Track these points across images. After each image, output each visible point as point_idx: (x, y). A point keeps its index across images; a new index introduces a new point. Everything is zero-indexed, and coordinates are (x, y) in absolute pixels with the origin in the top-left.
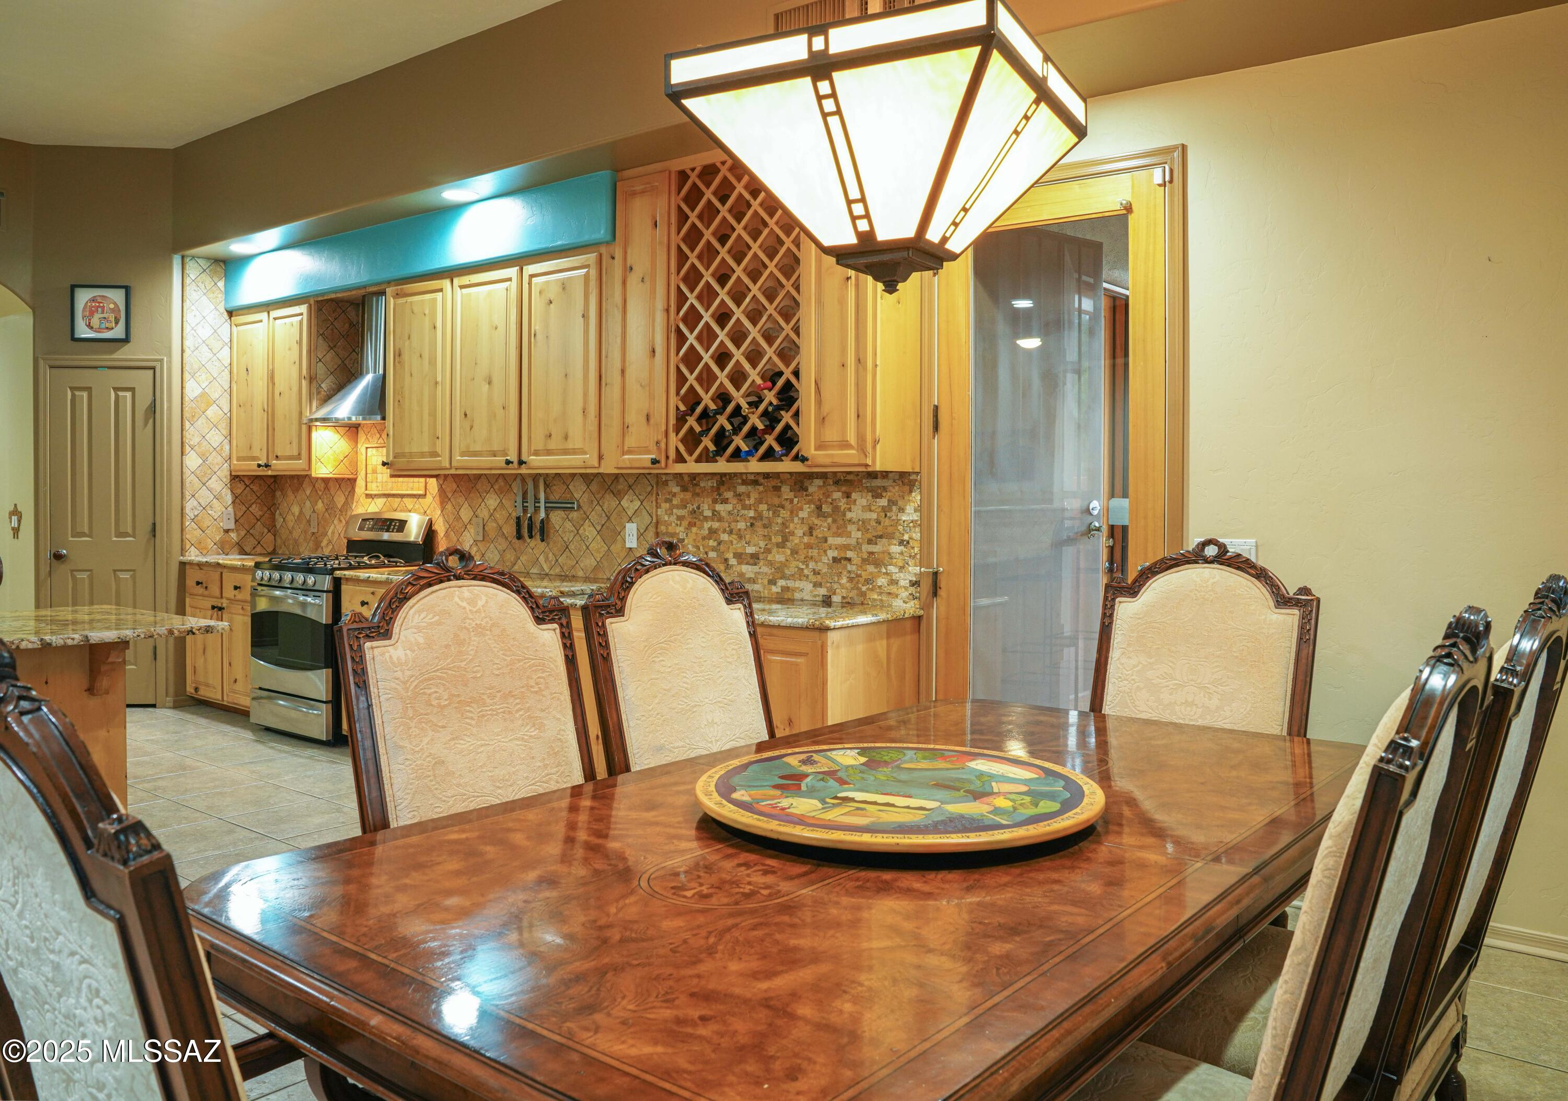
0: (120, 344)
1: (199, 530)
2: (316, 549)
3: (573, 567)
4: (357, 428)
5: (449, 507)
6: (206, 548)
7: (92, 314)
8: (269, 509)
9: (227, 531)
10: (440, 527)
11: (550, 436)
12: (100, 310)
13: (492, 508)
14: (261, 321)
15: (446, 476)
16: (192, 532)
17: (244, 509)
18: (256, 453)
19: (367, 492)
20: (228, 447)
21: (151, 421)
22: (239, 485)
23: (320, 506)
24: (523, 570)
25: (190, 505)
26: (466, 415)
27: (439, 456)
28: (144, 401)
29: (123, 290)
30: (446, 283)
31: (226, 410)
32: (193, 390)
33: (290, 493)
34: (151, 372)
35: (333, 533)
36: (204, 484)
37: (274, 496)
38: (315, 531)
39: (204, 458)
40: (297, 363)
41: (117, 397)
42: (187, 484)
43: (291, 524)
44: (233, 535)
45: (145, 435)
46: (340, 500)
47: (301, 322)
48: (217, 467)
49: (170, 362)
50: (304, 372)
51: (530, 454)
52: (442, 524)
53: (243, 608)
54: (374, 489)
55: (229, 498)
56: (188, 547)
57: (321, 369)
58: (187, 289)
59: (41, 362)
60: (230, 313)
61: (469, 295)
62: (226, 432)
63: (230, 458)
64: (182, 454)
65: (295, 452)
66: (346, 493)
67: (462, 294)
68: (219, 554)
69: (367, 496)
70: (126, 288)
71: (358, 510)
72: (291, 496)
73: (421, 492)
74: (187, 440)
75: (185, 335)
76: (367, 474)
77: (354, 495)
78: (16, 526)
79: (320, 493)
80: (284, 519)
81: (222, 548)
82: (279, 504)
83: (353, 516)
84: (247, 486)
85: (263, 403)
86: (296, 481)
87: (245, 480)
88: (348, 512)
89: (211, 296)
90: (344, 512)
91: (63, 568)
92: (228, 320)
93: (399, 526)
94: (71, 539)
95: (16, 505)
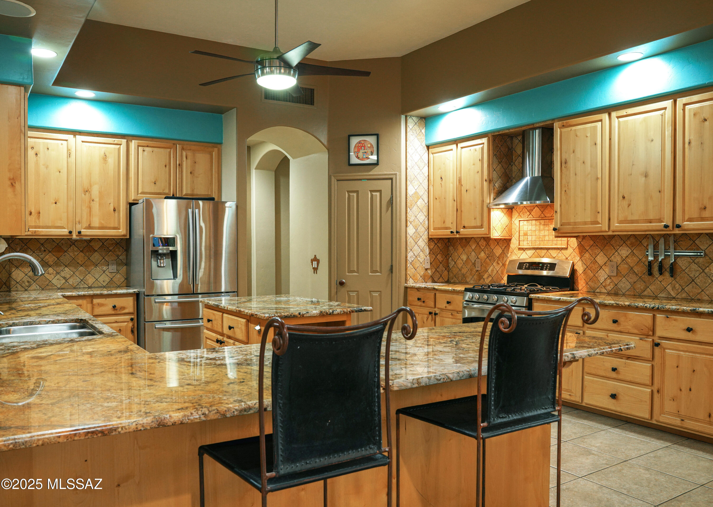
0: (374, 166)
1: (414, 269)
2: (480, 280)
3: (699, 294)
4: (512, 209)
5: (587, 255)
6: (417, 279)
7: (359, 151)
8: (446, 257)
9: (426, 269)
10: (580, 268)
11: (705, 208)
12: (363, 148)
13: (624, 256)
14: (452, 150)
15: (584, 237)
16: (411, 271)
17: (434, 257)
18: (448, 224)
19: (520, 247)
20: (427, 222)
21: (390, 209)
22: (432, 244)
23: (482, 254)
24: (652, 294)
25: (410, 255)
26: (624, 197)
27: (599, 223)
28: (386, 198)
29: (376, 136)
30: (605, 117)
31: (426, 201)
32: (411, 191)
33: (459, 248)
34: (390, 181)
35: (492, 271)
36: (416, 243)
37: (448, 250)
38: (479, 269)
39: (416, 228)
40: (480, 172)
41: (372, 196)
42: (408, 243)
43: (460, 266)
44: (429, 272)
45: (387, 216)
46: (498, 251)
47: (482, 149)
48: (422, 233)
49: (400, 175)
50: (485, 176)
51: (684, 221)
52: (581, 265)
53: (452, 314)
54: (524, 245)
55: (427, 251)
56: (408, 278)
57: (495, 175)
58: (408, 134)
59: (333, 178)
60: (428, 147)
61: (627, 121)
62: (426, 214)
63: (428, 228)
64: (406, 226)
65: (479, 224)
66: (503, 248)
67: (619, 122)
68: (423, 282)
69: (520, 249)
70: (377, 135)
71: (514, 257)
72: (460, 250)
73: (565, 247)
74: (408, 219)
75: (407, 159)
76: (519, 236)
77: (509, 248)
78: (316, 267)
79: (483, 248)
80: (455, 262)
81: (424, 279)
82: (452, 254)
83: (511, 261)
84: (436, 244)
85: (453, 196)
86: (464, 241)
87: (435, 241)
88: (505, 259)
89: (419, 137)
90: (501, 259)
91: (343, 290)
92: (427, 151)
93: (550, 267)
94: (347, 274)
95: (315, 256)
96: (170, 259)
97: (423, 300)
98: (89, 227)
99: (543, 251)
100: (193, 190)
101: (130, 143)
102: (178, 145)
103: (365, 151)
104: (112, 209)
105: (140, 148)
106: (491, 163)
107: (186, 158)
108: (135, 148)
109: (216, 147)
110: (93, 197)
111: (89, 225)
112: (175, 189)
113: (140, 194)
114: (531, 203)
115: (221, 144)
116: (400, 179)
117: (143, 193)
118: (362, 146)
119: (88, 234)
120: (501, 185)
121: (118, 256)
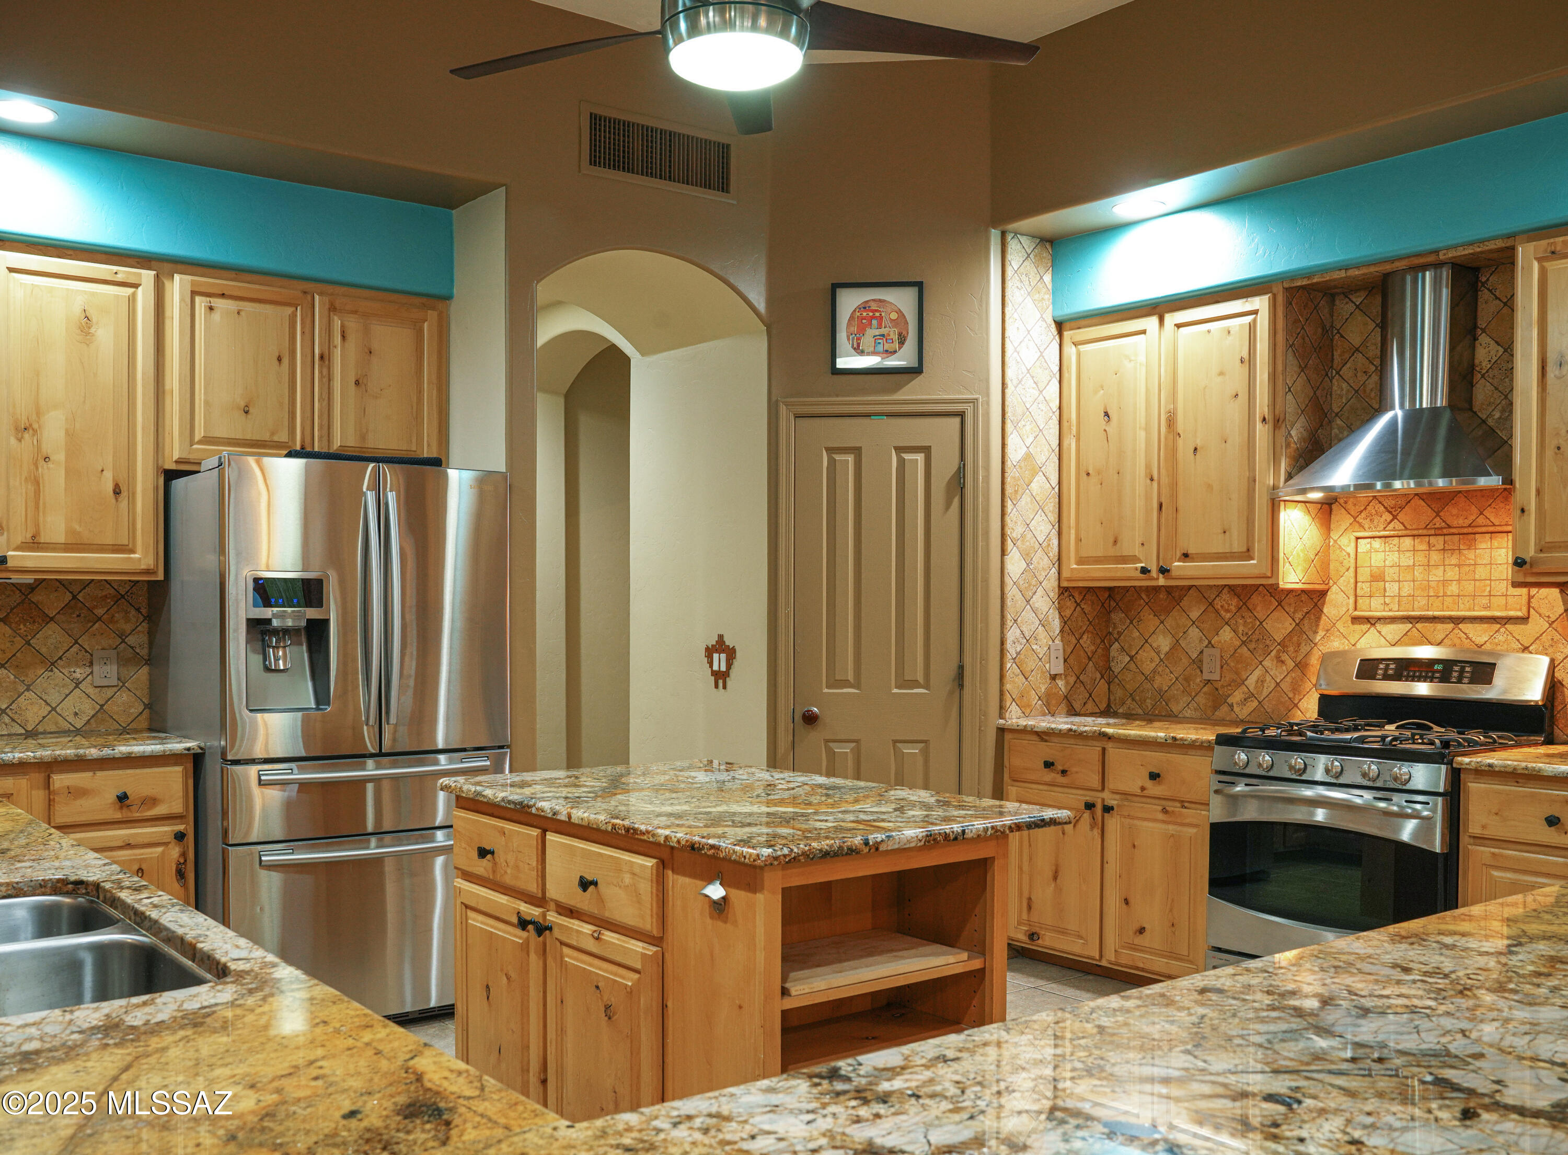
0: (908, 377)
1: (1021, 677)
2: (1216, 708)
4: (1336, 504)
6: (1029, 706)
7: (862, 330)
8: (1103, 641)
9: (1054, 677)
12: (874, 322)
14: (1144, 332)
16: (1014, 682)
17: (1074, 641)
18: (1131, 546)
19: (1357, 613)
20: (1055, 542)
21: (956, 501)
22: (1069, 603)
23: (1226, 634)
25: (1012, 634)
28: (945, 468)
29: (916, 289)
31: (1054, 481)
32: (1015, 453)
33: (1147, 615)
34: (957, 420)
35: (1261, 681)
36: (1028, 602)
37: (1108, 620)
38: (1216, 676)
39: (1027, 557)
40: (1243, 396)
41: (902, 463)
42: (1009, 603)
43: (1148, 667)
44: (1061, 683)
45: (947, 522)
46: (1280, 626)
47: (1252, 327)
48: (1044, 574)
49: (986, 403)
50: (1262, 407)
54: (1376, 608)
55: (1056, 624)
56: (1008, 705)
57: (1290, 405)
58: (1009, 284)
59: (783, 409)
60: (1060, 326)
62: (1053, 517)
63: (1059, 559)
64: (1003, 552)
65: (1238, 546)
66: (1299, 616)
68: (1044, 715)
69: (1356, 620)
70: (919, 285)
71: (1336, 644)
72: (1150, 621)
73: (1519, 614)
74: (1008, 531)
75: (1007, 359)
76: (1356, 582)
77: (1318, 619)
78: (723, 668)
79: (1228, 616)
80: (1132, 658)
81: (1048, 705)
82: (1120, 634)
83: (1326, 658)
84: (1078, 605)
85: (1148, 466)
86: (1162, 596)
87: (1076, 595)
88: (1304, 649)
89: (1037, 296)
90: (1291, 649)
91: (815, 737)
92: (1057, 338)
93: (1472, 673)
94: (826, 690)
95: (721, 637)
96: (305, 648)
97: (1060, 768)
98: (34, 544)
99: (1440, 626)
100: (363, 437)
101: (167, 284)
102: (317, 297)
103: (883, 331)
104: (110, 487)
105: (198, 299)
106: (1280, 367)
107: (344, 337)
108: (182, 300)
109: (434, 309)
110: (47, 448)
111: (34, 537)
112: (308, 432)
113: (200, 442)
114: (1418, 485)
115: (448, 298)
116: (987, 415)
117: (207, 440)
118: (873, 317)
119: (30, 564)
120: (1305, 434)
121: (122, 636)
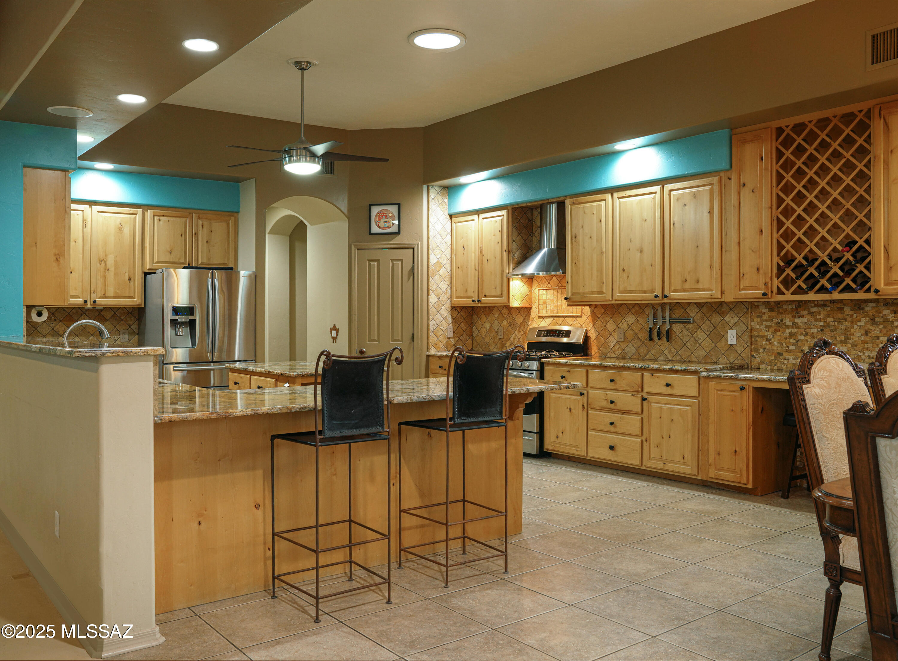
0: (394, 235)
1: (436, 338)
2: (502, 348)
3: (689, 356)
4: (532, 279)
5: (599, 322)
6: (439, 348)
7: (380, 220)
8: (469, 325)
9: (449, 338)
10: (592, 335)
11: (686, 281)
12: (384, 217)
13: (630, 323)
14: (474, 220)
15: (596, 306)
16: (433, 339)
17: (458, 325)
18: (470, 293)
19: (539, 315)
20: (449, 291)
21: (412, 277)
22: (455, 312)
23: (505, 323)
24: (653, 358)
25: (432, 323)
26: (624, 270)
27: (604, 293)
28: (408, 267)
29: (397, 206)
30: (608, 196)
31: (449, 270)
32: (433, 259)
33: (483, 316)
34: (412, 250)
35: (514, 338)
36: (438, 312)
37: (472, 318)
38: (502, 337)
39: (438, 297)
40: (500, 243)
41: (393, 264)
42: (430, 312)
43: (483, 334)
44: (452, 340)
45: (408, 285)
46: (519, 320)
47: (502, 220)
48: (445, 302)
49: (422, 244)
50: (505, 247)
51: (670, 291)
52: (593, 332)
54: (544, 313)
55: (450, 319)
56: (430, 347)
57: (514, 246)
58: (430, 204)
59: (353, 246)
60: (451, 216)
61: (626, 202)
62: (449, 283)
63: (451, 297)
64: (428, 295)
65: (499, 293)
66: (524, 316)
67: (620, 202)
68: (446, 351)
69: (539, 317)
70: (399, 205)
71: (534, 325)
72: (484, 318)
73: (579, 315)
74: (430, 288)
75: (429, 229)
76: (539, 305)
77: (529, 317)
78: (335, 336)
79: (505, 316)
80: (479, 331)
81: (447, 348)
82: (475, 323)
83: (530, 329)
84: (459, 313)
85: (475, 266)
86: (487, 309)
87: (458, 309)
88: (526, 327)
89: (442, 207)
90: (522, 327)
92: (450, 220)
93: (565, 334)
94: (368, 343)
95: (334, 325)
96: (189, 328)
97: (444, 368)
98: (104, 296)
99: (561, 319)
100: (209, 259)
101: (146, 213)
102: (193, 215)
103: (387, 220)
104: (127, 278)
105: (155, 217)
106: (510, 234)
107: (202, 227)
108: (150, 218)
109: (233, 216)
110: (108, 267)
111: (104, 294)
112: (191, 257)
113: (156, 263)
114: (546, 274)
115: (238, 212)
116: (422, 248)
117: (158, 262)
118: (384, 215)
119: (103, 303)
120: (521, 255)
121: (130, 326)
